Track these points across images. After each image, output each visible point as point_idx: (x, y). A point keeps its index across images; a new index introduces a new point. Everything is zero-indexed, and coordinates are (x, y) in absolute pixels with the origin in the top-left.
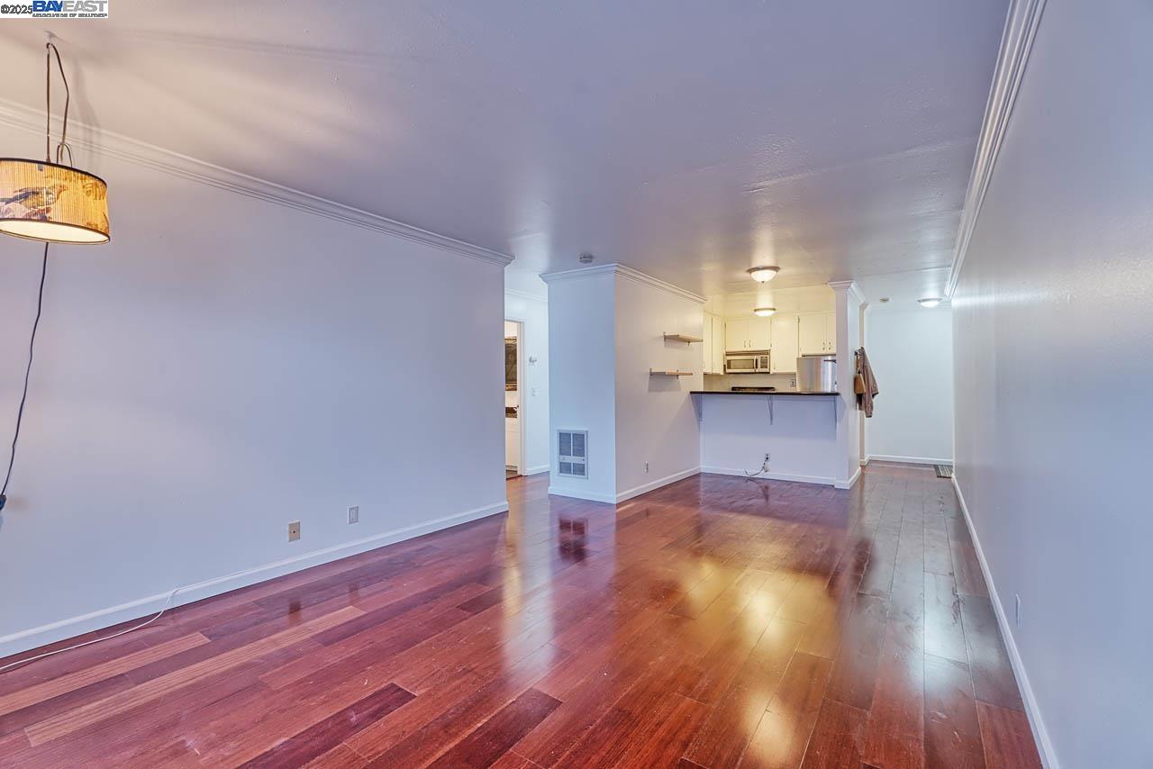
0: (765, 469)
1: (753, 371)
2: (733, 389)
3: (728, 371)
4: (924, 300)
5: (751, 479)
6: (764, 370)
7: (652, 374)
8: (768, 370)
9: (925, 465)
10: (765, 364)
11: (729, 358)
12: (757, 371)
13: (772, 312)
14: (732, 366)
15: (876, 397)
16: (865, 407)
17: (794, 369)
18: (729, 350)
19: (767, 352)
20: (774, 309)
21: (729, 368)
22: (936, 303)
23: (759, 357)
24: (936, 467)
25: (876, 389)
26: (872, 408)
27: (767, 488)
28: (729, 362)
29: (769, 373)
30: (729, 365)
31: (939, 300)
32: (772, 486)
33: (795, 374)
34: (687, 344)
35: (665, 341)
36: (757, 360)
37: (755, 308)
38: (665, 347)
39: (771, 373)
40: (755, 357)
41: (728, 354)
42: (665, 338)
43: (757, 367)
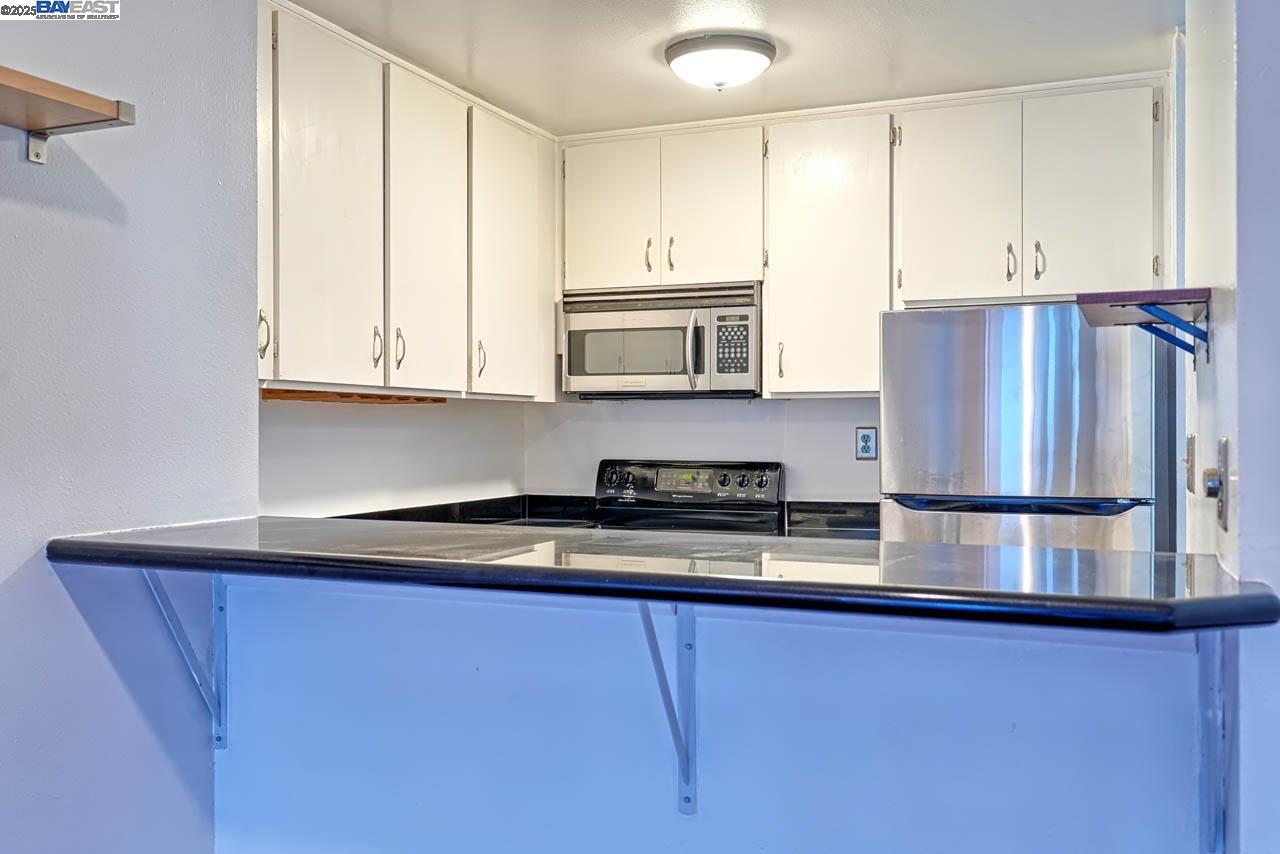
1: (680, 383)
3: (579, 384)
6: (733, 381)
10: (739, 349)
11: (581, 321)
12: (702, 383)
14: (590, 362)
17: (865, 374)
19: (747, 294)
20: (766, 45)
21: (577, 366)
23: (707, 318)
28: (576, 340)
29: (753, 395)
30: (574, 355)
33: (869, 401)
34: (16, 142)
36: (698, 332)
37: (667, 34)
39: (766, 395)
40: (689, 318)
41: (572, 303)
43: (698, 368)
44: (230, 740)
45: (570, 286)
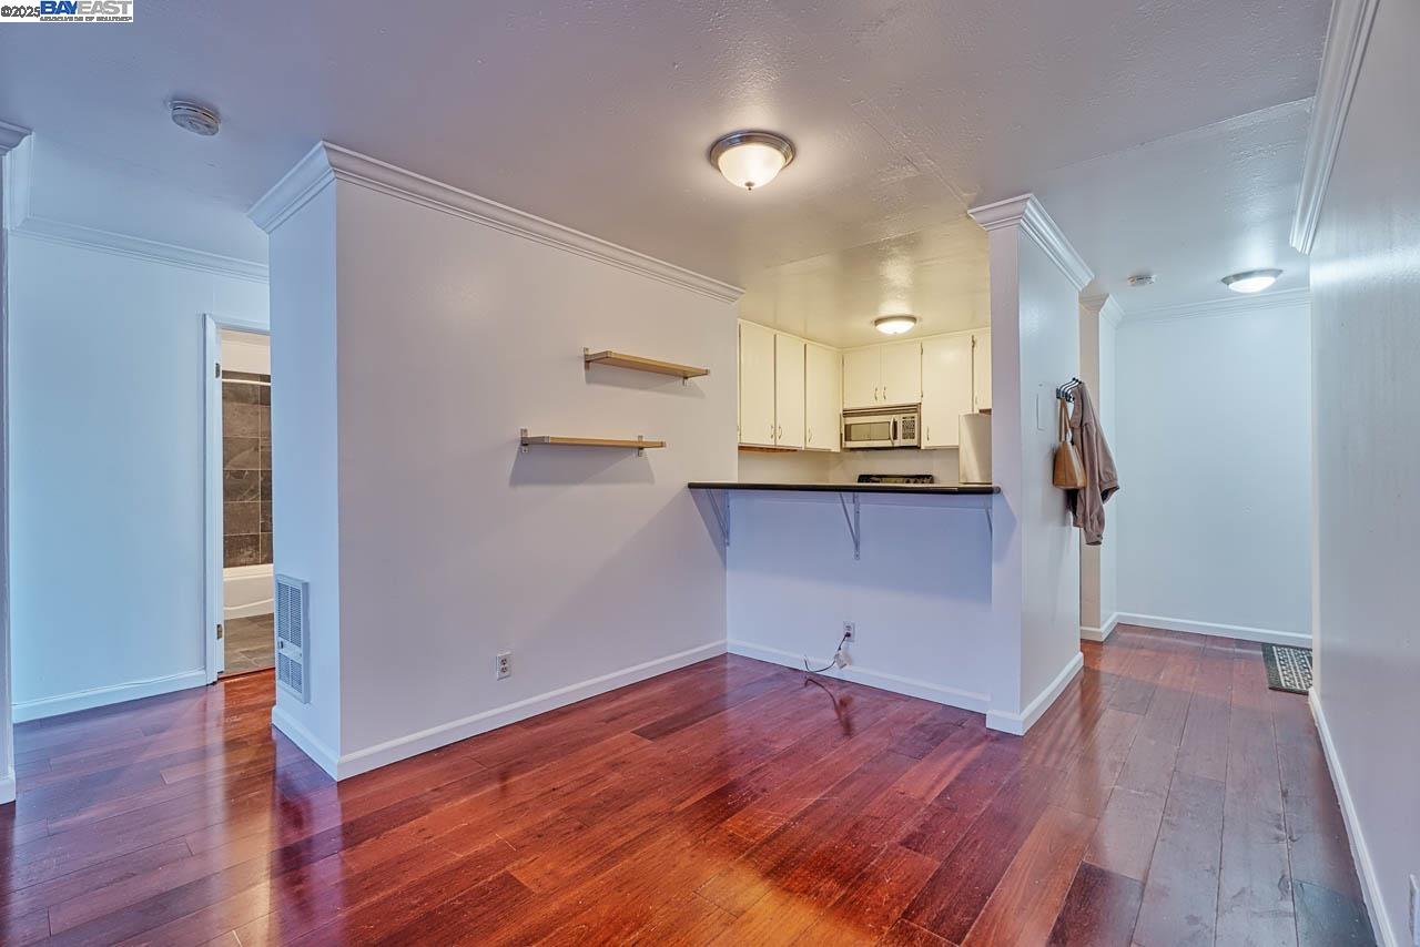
0: (842, 660)
1: (888, 444)
2: (863, 478)
3: (850, 444)
4: (1238, 277)
5: (813, 679)
6: (909, 442)
7: (525, 443)
8: (914, 442)
9: (1241, 643)
10: (911, 428)
11: (850, 420)
12: (897, 443)
13: (909, 324)
14: (853, 438)
15: (1114, 496)
16: (1085, 521)
18: (851, 405)
19: (915, 408)
20: (913, 319)
21: (849, 438)
22: (1267, 282)
23: (899, 418)
24: (1267, 648)
25: (1112, 478)
26: (1101, 523)
27: (844, 703)
28: (848, 428)
29: (917, 448)
30: (847, 433)
31: (1276, 273)
32: (858, 700)
34: (681, 380)
35: (587, 367)
36: (895, 423)
37: (875, 318)
38: (589, 381)
39: (923, 448)
40: (890, 418)
41: (846, 414)
42: (587, 362)
43: (895, 438)
44: (731, 544)
45: (846, 407)
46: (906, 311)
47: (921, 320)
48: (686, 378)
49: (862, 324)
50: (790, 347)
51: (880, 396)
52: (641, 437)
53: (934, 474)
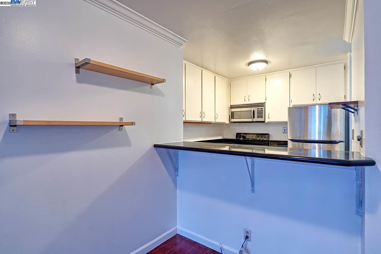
1: (250, 120)
2: (238, 134)
3: (233, 120)
6: (260, 120)
7: (14, 124)
8: (262, 120)
10: (261, 114)
11: (233, 110)
12: (254, 120)
13: (264, 64)
17: (285, 118)
18: (234, 103)
19: (262, 105)
20: (266, 62)
21: (233, 117)
23: (255, 109)
28: (232, 113)
29: (263, 122)
30: (232, 115)
33: (286, 123)
34: (149, 86)
35: (77, 72)
36: (254, 111)
37: (248, 61)
38: (79, 81)
39: (266, 122)
40: (252, 109)
41: (232, 107)
42: (78, 68)
43: (254, 117)
44: (179, 175)
45: (232, 104)
46: (263, 58)
47: (270, 62)
48: (153, 84)
49: (242, 65)
50: (208, 77)
51: (247, 99)
52: (121, 119)
53: (269, 133)
